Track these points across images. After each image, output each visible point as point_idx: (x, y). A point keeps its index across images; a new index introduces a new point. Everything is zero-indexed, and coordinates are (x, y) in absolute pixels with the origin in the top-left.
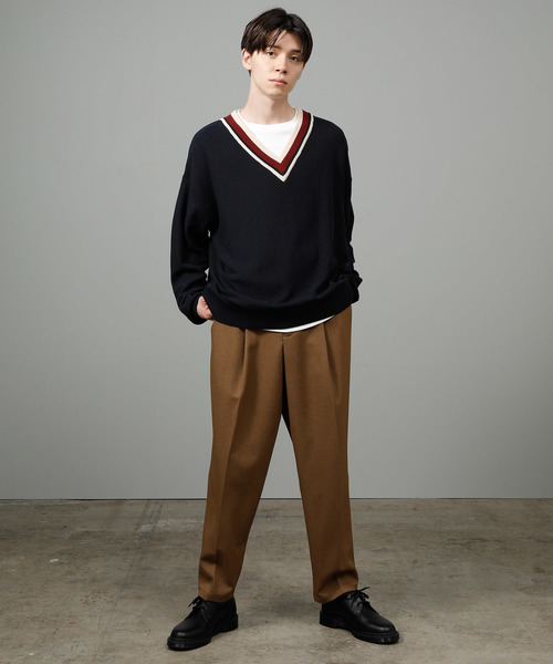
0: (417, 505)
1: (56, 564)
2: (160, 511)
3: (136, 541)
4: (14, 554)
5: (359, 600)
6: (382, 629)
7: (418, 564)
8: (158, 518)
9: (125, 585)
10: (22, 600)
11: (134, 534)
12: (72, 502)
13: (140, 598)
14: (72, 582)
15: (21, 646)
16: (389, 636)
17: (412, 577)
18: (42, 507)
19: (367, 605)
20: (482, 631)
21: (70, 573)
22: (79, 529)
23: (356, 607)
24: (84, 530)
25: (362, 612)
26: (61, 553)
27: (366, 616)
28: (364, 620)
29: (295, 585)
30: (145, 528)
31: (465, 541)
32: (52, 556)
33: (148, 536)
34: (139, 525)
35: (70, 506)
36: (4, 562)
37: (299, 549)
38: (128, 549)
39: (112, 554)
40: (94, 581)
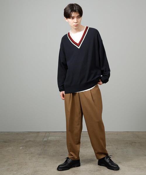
0: (118, 133)
1: (21, 149)
2: (49, 135)
3: (43, 143)
4: (10, 146)
5: (108, 159)
6: (115, 166)
7: (118, 149)
8: (49, 137)
9: (40, 154)
10: (12, 159)
11: (42, 141)
12: (26, 133)
13: (44, 158)
14: (26, 154)
15: (12, 171)
16: (117, 168)
17: (116, 152)
18: (18, 134)
19: (110, 160)
20: (135, 167)
21: (25, 151)
22: (28, 140)
23: (108, 161)
24: (29, 140)
25: (109, 162)
26: (23, 146)
27: (110, 163)
28: (110, 164)
29: (85, 154)
30: (45, 139)
31: (130, 143)
32: (21, 147)
33: (46, 142)
34: (44, 139)
35: (25, 133)
36: (8, 148)
37: (86, 145)
38: (41, 145)
39: (36, 146)
40: (32, 153)
